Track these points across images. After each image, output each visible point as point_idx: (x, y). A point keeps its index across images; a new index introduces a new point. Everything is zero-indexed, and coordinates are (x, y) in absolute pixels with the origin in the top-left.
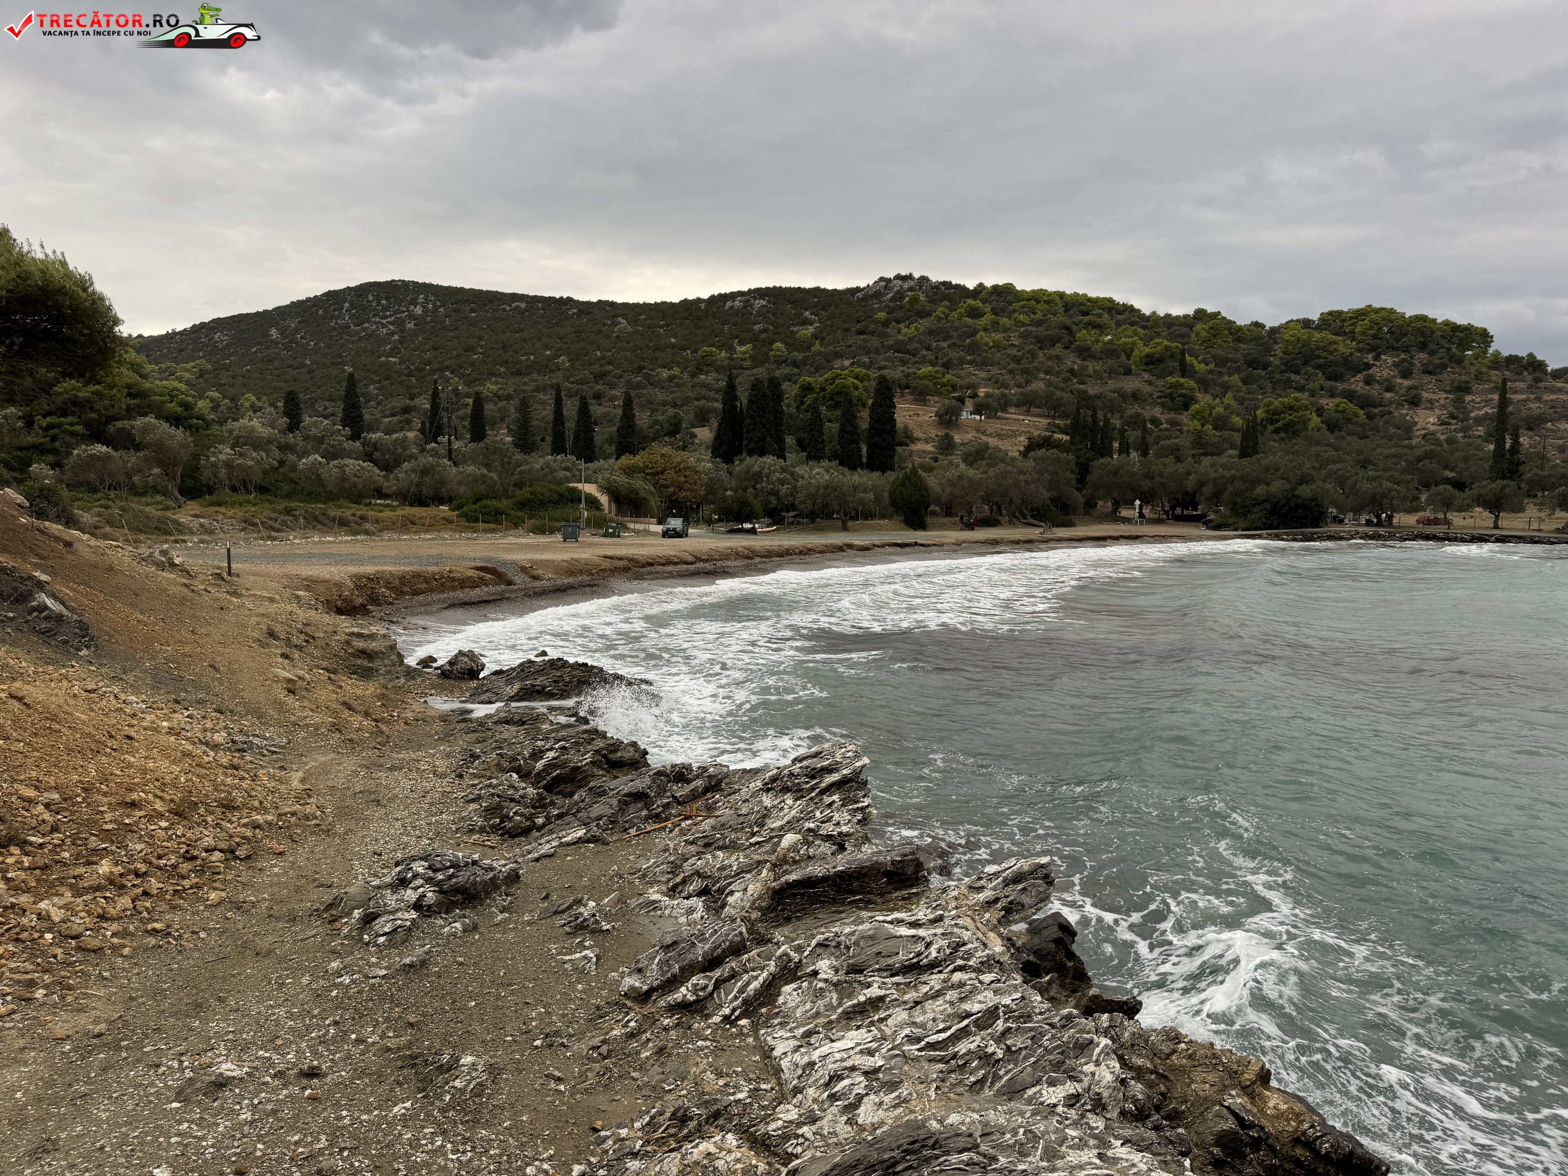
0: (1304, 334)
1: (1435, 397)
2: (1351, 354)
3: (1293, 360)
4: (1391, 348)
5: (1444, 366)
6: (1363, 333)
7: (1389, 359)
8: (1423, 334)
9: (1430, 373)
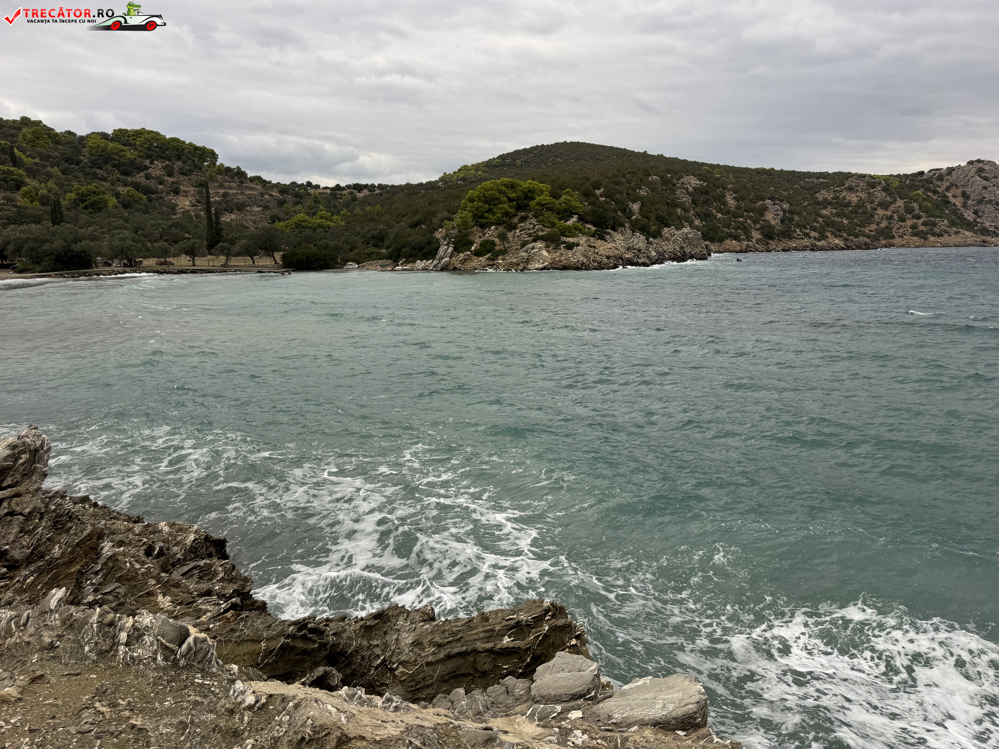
0: (102, 143)
1: (188, 189)
2: (135, 159)
3: (97, 160)
4: (160, 157)
5: (191, 171)
6: (141, 146)
7: (159, 164)
8: (178, 150)
9: (184, 174)
